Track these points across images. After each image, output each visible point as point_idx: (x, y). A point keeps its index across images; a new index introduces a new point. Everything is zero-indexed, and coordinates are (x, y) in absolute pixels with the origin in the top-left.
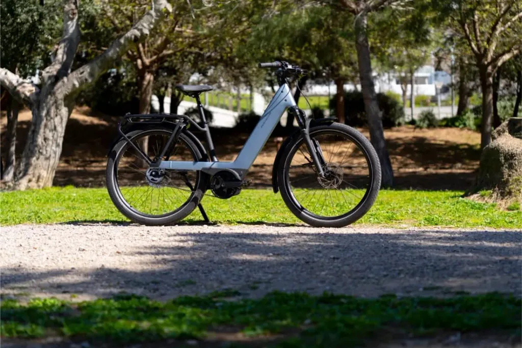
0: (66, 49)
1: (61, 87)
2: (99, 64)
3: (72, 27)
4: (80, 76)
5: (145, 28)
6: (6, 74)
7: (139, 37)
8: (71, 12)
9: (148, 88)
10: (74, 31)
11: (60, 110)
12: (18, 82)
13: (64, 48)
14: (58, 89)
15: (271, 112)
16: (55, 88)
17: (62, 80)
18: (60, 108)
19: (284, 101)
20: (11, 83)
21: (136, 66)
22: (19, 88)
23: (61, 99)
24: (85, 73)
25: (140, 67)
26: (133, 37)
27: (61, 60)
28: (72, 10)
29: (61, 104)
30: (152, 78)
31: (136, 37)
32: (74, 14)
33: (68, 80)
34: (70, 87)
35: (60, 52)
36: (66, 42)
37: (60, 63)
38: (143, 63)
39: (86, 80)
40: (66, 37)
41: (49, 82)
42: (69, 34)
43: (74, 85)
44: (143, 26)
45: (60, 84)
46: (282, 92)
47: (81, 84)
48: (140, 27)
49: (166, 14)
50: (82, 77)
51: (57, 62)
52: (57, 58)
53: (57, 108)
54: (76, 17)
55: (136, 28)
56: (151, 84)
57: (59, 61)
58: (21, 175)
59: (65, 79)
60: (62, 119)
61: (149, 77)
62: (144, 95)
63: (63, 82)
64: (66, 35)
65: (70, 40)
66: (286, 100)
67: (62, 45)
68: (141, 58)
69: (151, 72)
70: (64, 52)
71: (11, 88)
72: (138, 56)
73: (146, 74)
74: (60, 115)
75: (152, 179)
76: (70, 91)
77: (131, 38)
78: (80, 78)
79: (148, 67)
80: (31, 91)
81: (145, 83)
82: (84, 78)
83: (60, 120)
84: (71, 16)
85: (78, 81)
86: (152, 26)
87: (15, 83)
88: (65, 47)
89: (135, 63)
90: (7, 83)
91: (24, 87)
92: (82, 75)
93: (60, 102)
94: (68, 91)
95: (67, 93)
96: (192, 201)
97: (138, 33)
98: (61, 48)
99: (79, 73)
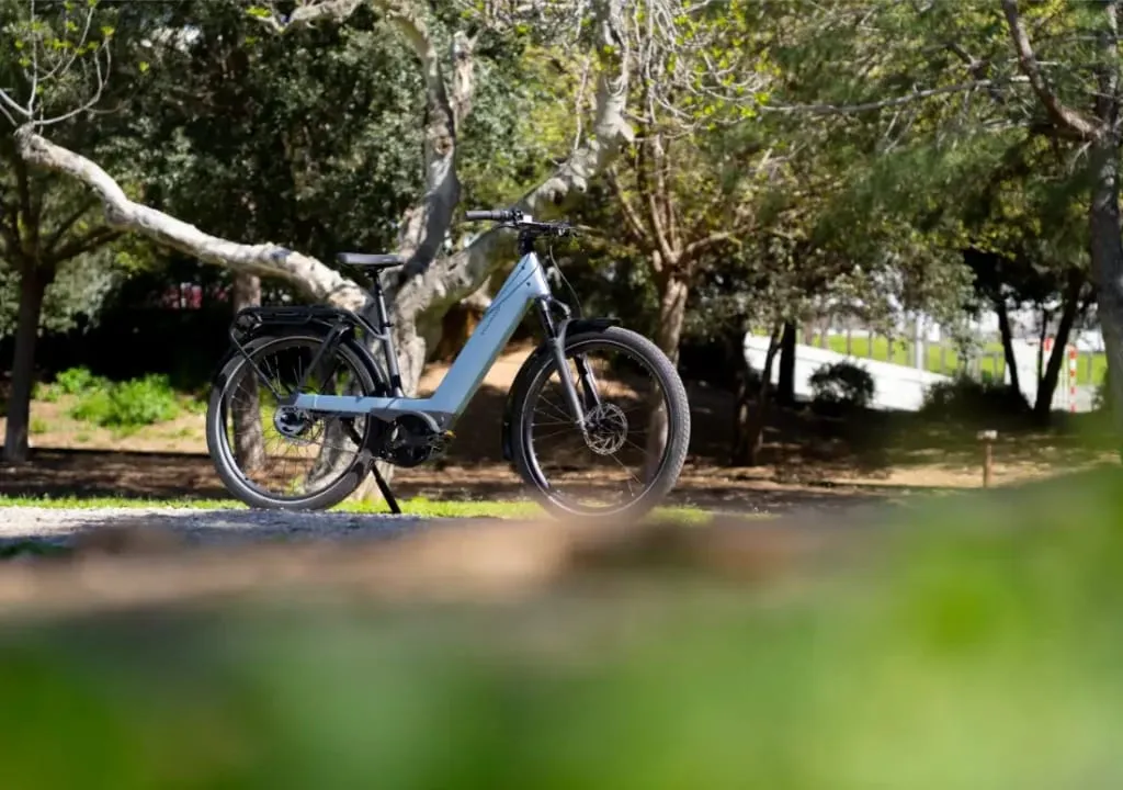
0: (427, 218)
1: (410, 295)
2: (487, 249)
3: (442, 171)
4: (448, 273)
5: (577, 174)
6: (312, 268)
7: (564, 194)
8: (439, 141)
9: (675, 312)
10: (446, 179)
11: (407, 343)
12: (333, 284)
13: (423, 218)
14: (404, 299)
15: (502, 306)
16: (399, 297)
17: (412, 281)
18: (406, 337)
19: (525, 284)
20: (320, 287)
21: (651, 264)
22: (334, 297)
23: (410, 321)
24: (457, 268)
25: (659, 268)
26: (553, 193)
27: (414, 241)
28: (442, 137)
29: (411, 331)
30: (684, 291)
31: (558, 193)
32: (445, 146)
33: (424, 280)
34: (428, 294)
35: (415, 224)
36: (429, 204)
37: (414, 247)
38: (664, 260)
39: (461, 281)
40: (429, 193)
41: (388, 284)
42: (435, 188)
43: (436, 292)
44: (573, 170)
45: (407, 289)
46: (523, 268)
47: (451, 289)
48: (568, 173)
49: (620, 147)
50: (452, 275)
51: (407, 244)
52: (407, 237)
53: (401, 338)
54: (450, 153)
55: (559, 175)
56: (682, 304)
57: (409, 241)
58: (322, 471)
59: (419, 279)
60: (410, 361)
61: (677, 289)
62: (665, 328)
63: (415, 285)
64: (430, 189)
65: (437, 200)
66: (529, 284)
67: (420, 210)
68: (659, 247)
69: (680, 278)
70: (422, 224)
71: (320, 297)
72: (653, 245)
73: (672, 282)
74: (407, 352)
75: (285, 429)
76: (427, 303)
77: (549, 195)
78: (448, 278)
79: (675, 268)
80: (356, 303)
81: (669, 302)
82: (455, 279)
83: (407, 364)
84: (439, 151)
85: (445, 286)
86: (592, 172)
87: (328, 287)
88: (425, 213)
89: (649, 258)
90: (314, 287)
91: (344, 295)
92: (452, 271)
93: (407, 325)
94: (424, 303)
95: (422, 308)
96: (353, 471)
97: (563, 186)
98: (416, 216)
99: (446, 267)
